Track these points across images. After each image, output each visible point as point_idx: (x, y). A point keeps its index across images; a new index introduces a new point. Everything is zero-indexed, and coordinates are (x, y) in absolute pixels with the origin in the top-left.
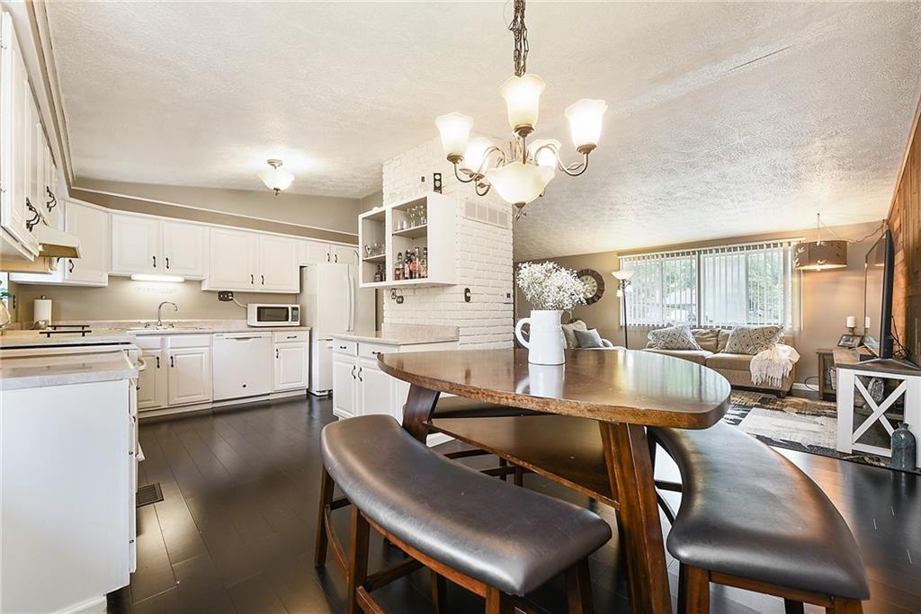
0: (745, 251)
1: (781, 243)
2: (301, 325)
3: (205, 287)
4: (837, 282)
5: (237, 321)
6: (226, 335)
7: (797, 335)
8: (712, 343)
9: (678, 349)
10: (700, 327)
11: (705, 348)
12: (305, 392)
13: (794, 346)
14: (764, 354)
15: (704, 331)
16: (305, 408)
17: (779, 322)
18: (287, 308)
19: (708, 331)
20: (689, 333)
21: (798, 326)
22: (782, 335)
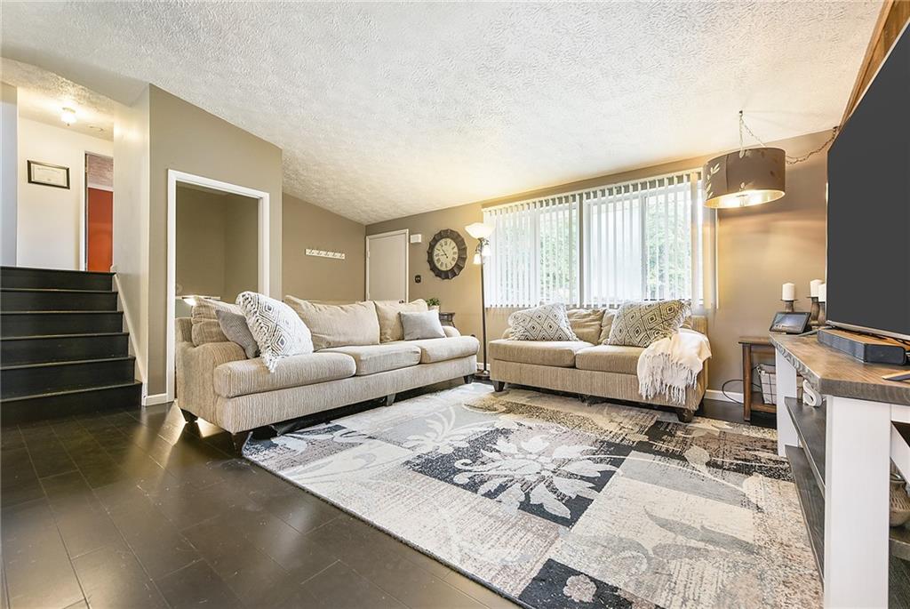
0: (640, 192)
1: (688, 176)
4: (766, 231)
7: (710, 316)
8: (592, 330)
9: (544, 339)
10: (581, 307)
11: (581, 338)
13: (707, 333)
14: (659, 346)
15: (584, 312)
17: (686, 297)
19: (589, 311)
20: (562, 314)
21: (712, 302)
22: (688, 313)
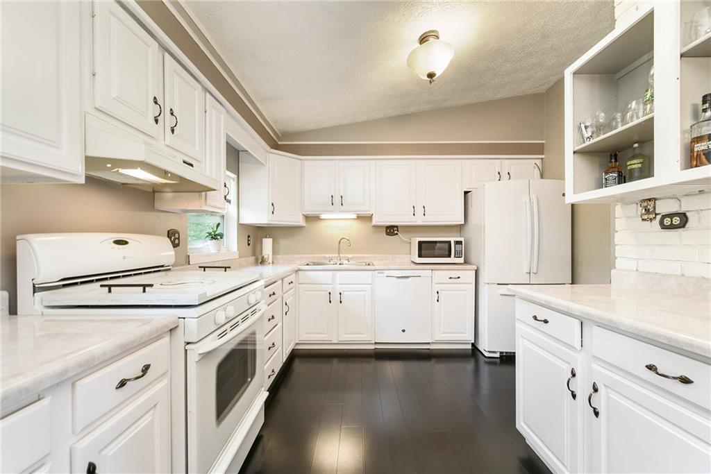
2: (466, 262)
3: (374, 222)
5: (401, 256)
6: (387, 273)
12: (470, 347)
16: (470, 366)
18: (449, 243)
